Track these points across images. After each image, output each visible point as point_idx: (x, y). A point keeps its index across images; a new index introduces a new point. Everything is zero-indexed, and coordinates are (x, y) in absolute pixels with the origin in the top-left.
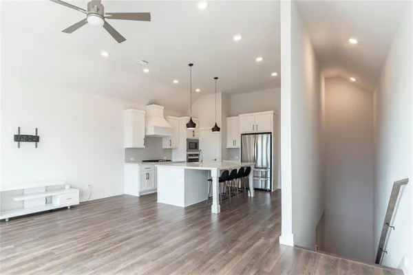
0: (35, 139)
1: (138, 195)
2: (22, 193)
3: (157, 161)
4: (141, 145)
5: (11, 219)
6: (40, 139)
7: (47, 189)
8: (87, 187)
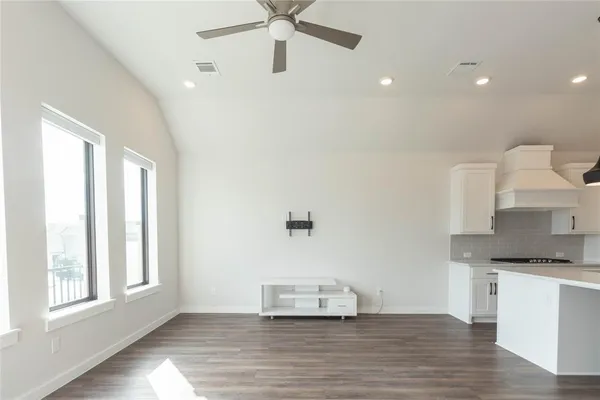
0: (308, 225)
1: (468, 321)
2: (292, 290)
3: (526, 261)
4: (486, 228)
5: (276, 318)
6: (314, 225)
7: (321, 290)
8: (378, 294)
